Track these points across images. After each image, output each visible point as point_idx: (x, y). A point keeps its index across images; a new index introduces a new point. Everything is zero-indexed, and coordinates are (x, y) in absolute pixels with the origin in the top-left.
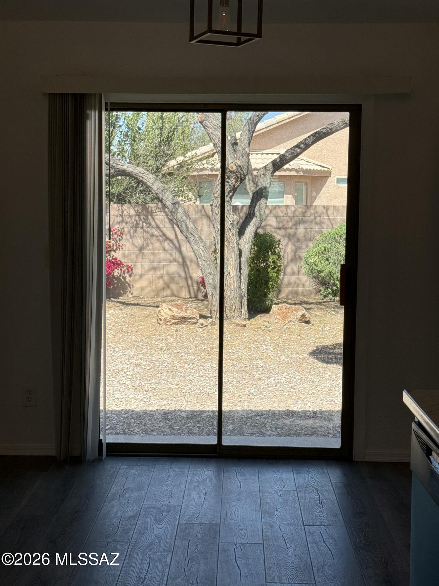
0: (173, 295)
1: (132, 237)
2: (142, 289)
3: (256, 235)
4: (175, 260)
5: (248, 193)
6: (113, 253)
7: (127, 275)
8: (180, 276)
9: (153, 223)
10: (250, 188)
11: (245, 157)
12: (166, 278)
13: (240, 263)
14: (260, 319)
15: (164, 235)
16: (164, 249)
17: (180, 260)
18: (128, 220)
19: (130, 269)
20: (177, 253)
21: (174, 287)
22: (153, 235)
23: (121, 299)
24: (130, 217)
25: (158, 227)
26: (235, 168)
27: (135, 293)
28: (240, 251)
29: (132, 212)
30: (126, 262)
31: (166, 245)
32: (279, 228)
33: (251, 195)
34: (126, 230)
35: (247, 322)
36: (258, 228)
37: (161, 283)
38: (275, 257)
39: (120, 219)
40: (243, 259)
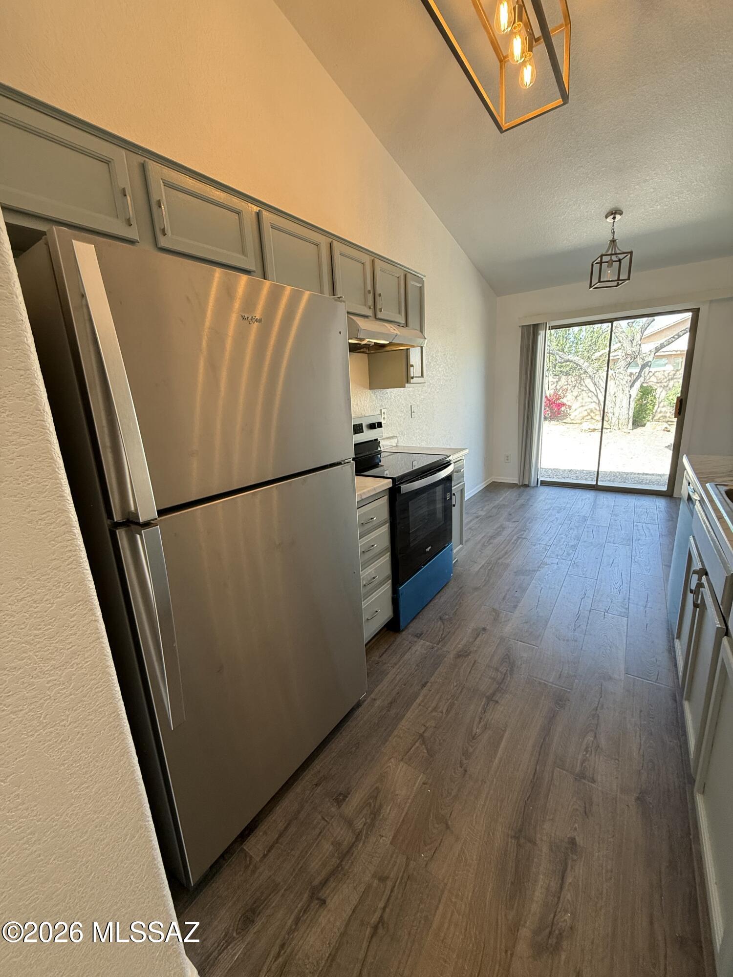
0: (592, 418)
1: (572, 392)
2: (576, 416)
3: (642, 386)
4: (594, 402)
5: (638, 366)
6: (561, 399)
7: (568, 410)
8: (596, 409)
9: (584, 385)
10: (640, 362)
11: (638, 346)
12: (589, 411)
13: (630, 401)
14: (640, 430)
15: (589, 390)
16: (589, 397)
17: (597, 402)
18: (571, 383)
19: (570, 407)
20: (596, 398)
21: (592, 414)
22: (583, 390)
23: (564, 421)
24: (572, 382)
25: (586, 386)
26: (631, 352)
27: (572, 418)
28: (630, 395)
29: (573, 379)
30: (568, 404)
31: (590, 394)
32: (658, 383)
33: (640, 366)
34: (569, 389)
35: (631, 431)
36: (643, 383)
37: (585, 413)
38: (653, 398)
39: (566, 383)
40: (632, 399)
